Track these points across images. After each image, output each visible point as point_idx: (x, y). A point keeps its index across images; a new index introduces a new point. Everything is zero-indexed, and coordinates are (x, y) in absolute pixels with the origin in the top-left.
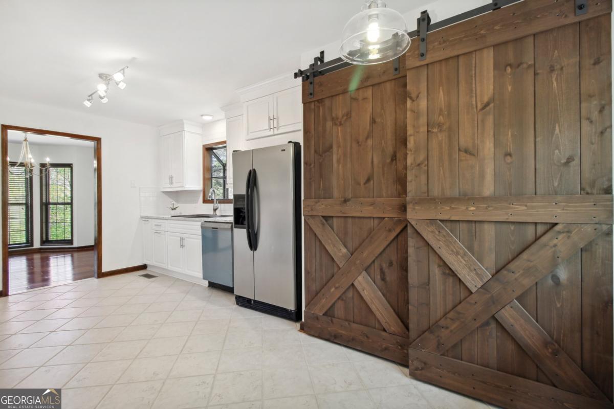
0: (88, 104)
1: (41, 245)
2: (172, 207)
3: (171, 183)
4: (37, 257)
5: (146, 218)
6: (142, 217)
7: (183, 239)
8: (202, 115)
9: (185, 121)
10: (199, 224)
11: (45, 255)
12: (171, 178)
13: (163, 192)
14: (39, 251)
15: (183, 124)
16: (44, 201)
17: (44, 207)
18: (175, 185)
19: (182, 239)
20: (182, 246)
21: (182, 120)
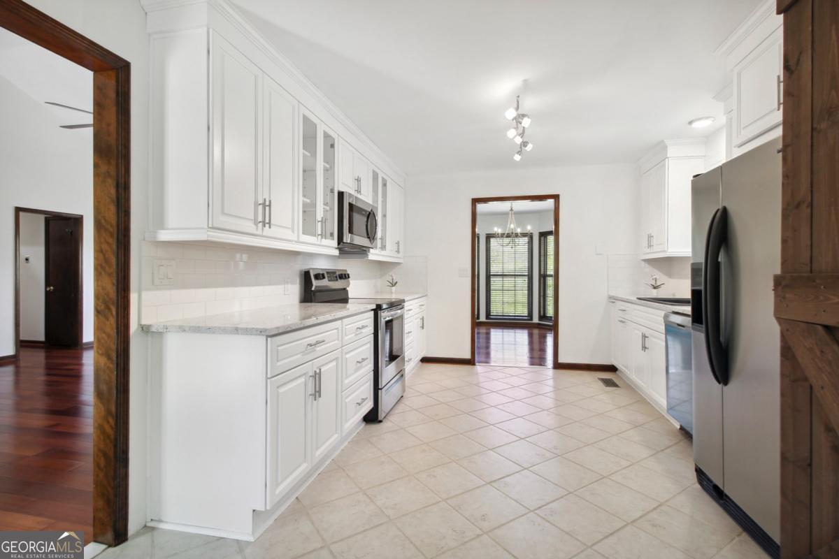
0: (517, 158)
1: (539, 320)
2: (653, 283)
3: (650, 246)
4: (536, 332)
5: (613, 299)
6: (610, 297)
7: (646, 337)
8: (691, 123)
9: (667, 142)
10: (662, 313)
11: (543, 332)
12: (650, 237)
13: (645, 260)
14: (538, 326)
15: (665, 148)
16: (542, 273)
17: (542, 279)
18: (656, 248)
19: (644, 337)
20: (644, 348)
21: (663, 141)
